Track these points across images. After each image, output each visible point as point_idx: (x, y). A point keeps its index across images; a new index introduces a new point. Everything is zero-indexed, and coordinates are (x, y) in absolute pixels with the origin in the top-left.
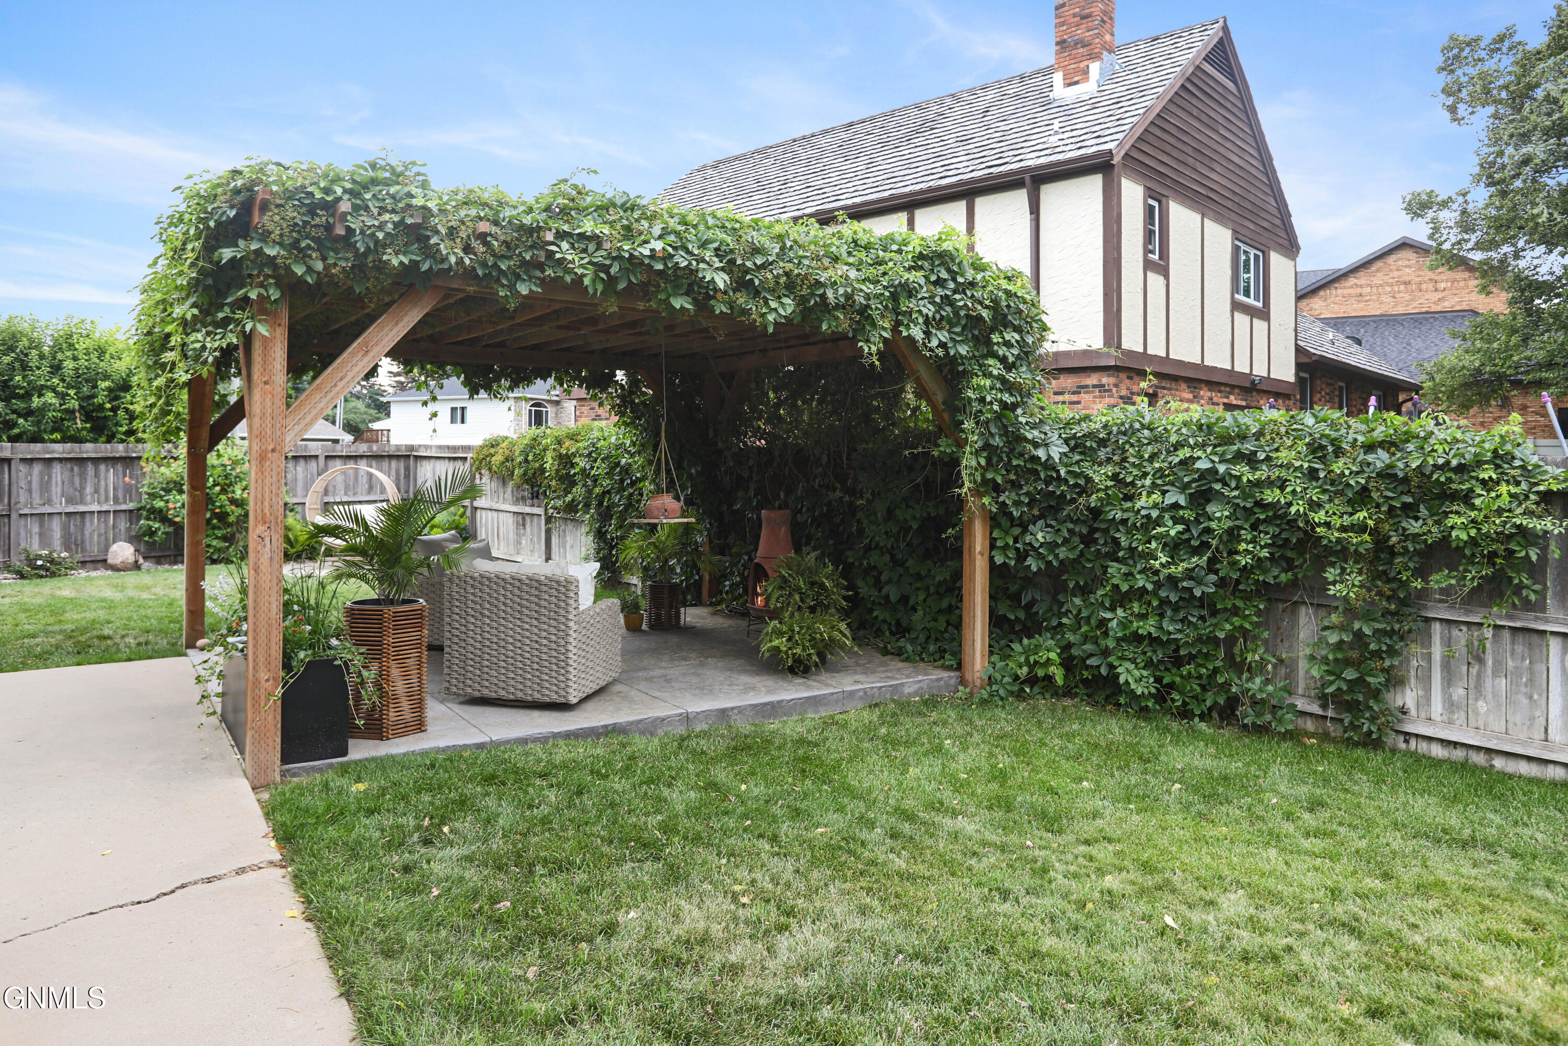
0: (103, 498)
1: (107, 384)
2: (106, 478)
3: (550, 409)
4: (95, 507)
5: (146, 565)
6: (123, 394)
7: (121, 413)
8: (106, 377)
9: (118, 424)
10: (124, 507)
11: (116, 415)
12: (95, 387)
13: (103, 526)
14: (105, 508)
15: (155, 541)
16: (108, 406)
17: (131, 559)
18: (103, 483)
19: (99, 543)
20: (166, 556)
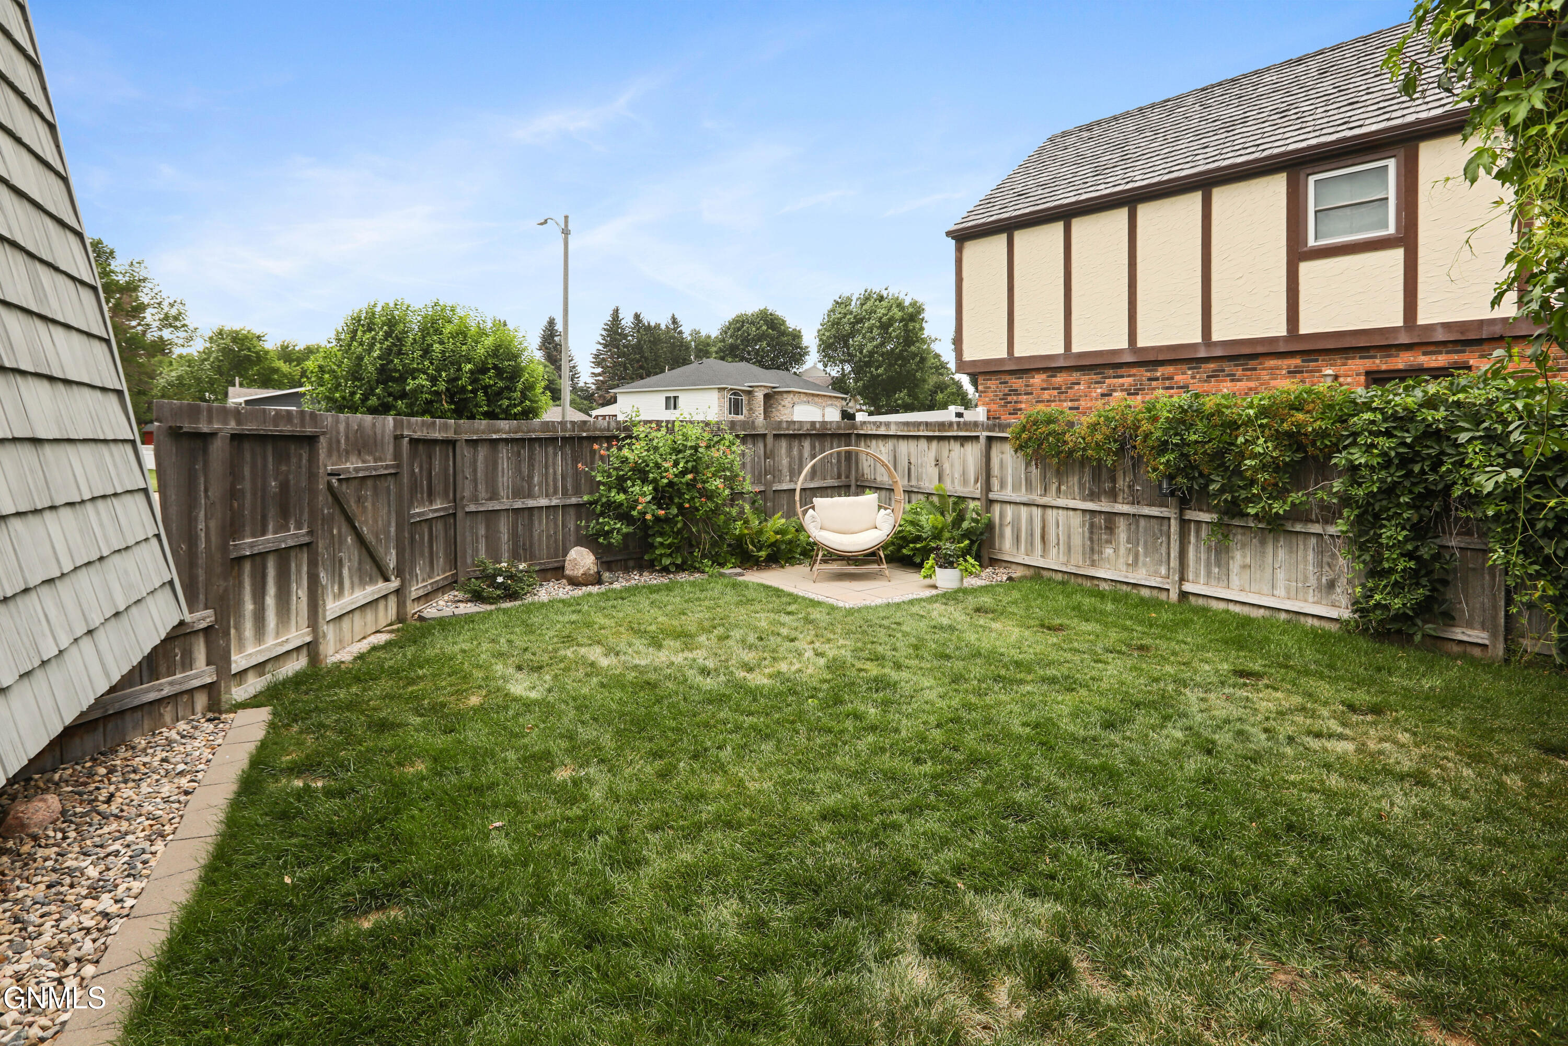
0: (551, 490)
1: (469, 366)
2: (554, 464)
3: (744, 398)
4: (543, 502)
5: (606, 575)
6: (481, 377)
7: (480, 394)
8: (469, 361)
9: (477, 405)
10: (574, 500)
11: (476, 395)
12: (460, 369)
13: (552, 525)
14: (555, 502)
15: (610, 544)
16: (470, 388)
17: (594, 569)
18: (551, 471)
19: (548, 547)
20: (617, 561)
